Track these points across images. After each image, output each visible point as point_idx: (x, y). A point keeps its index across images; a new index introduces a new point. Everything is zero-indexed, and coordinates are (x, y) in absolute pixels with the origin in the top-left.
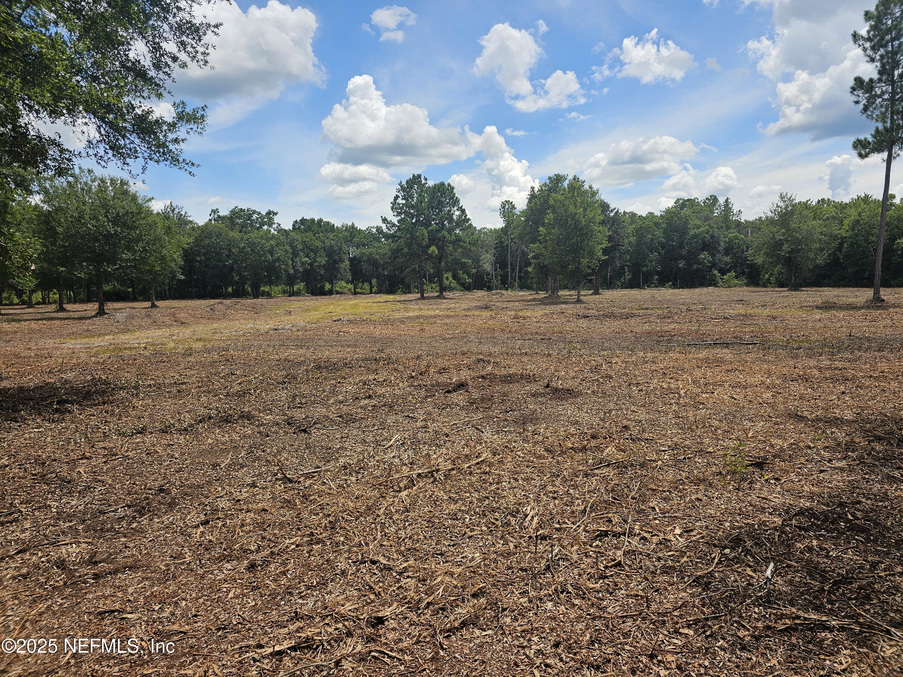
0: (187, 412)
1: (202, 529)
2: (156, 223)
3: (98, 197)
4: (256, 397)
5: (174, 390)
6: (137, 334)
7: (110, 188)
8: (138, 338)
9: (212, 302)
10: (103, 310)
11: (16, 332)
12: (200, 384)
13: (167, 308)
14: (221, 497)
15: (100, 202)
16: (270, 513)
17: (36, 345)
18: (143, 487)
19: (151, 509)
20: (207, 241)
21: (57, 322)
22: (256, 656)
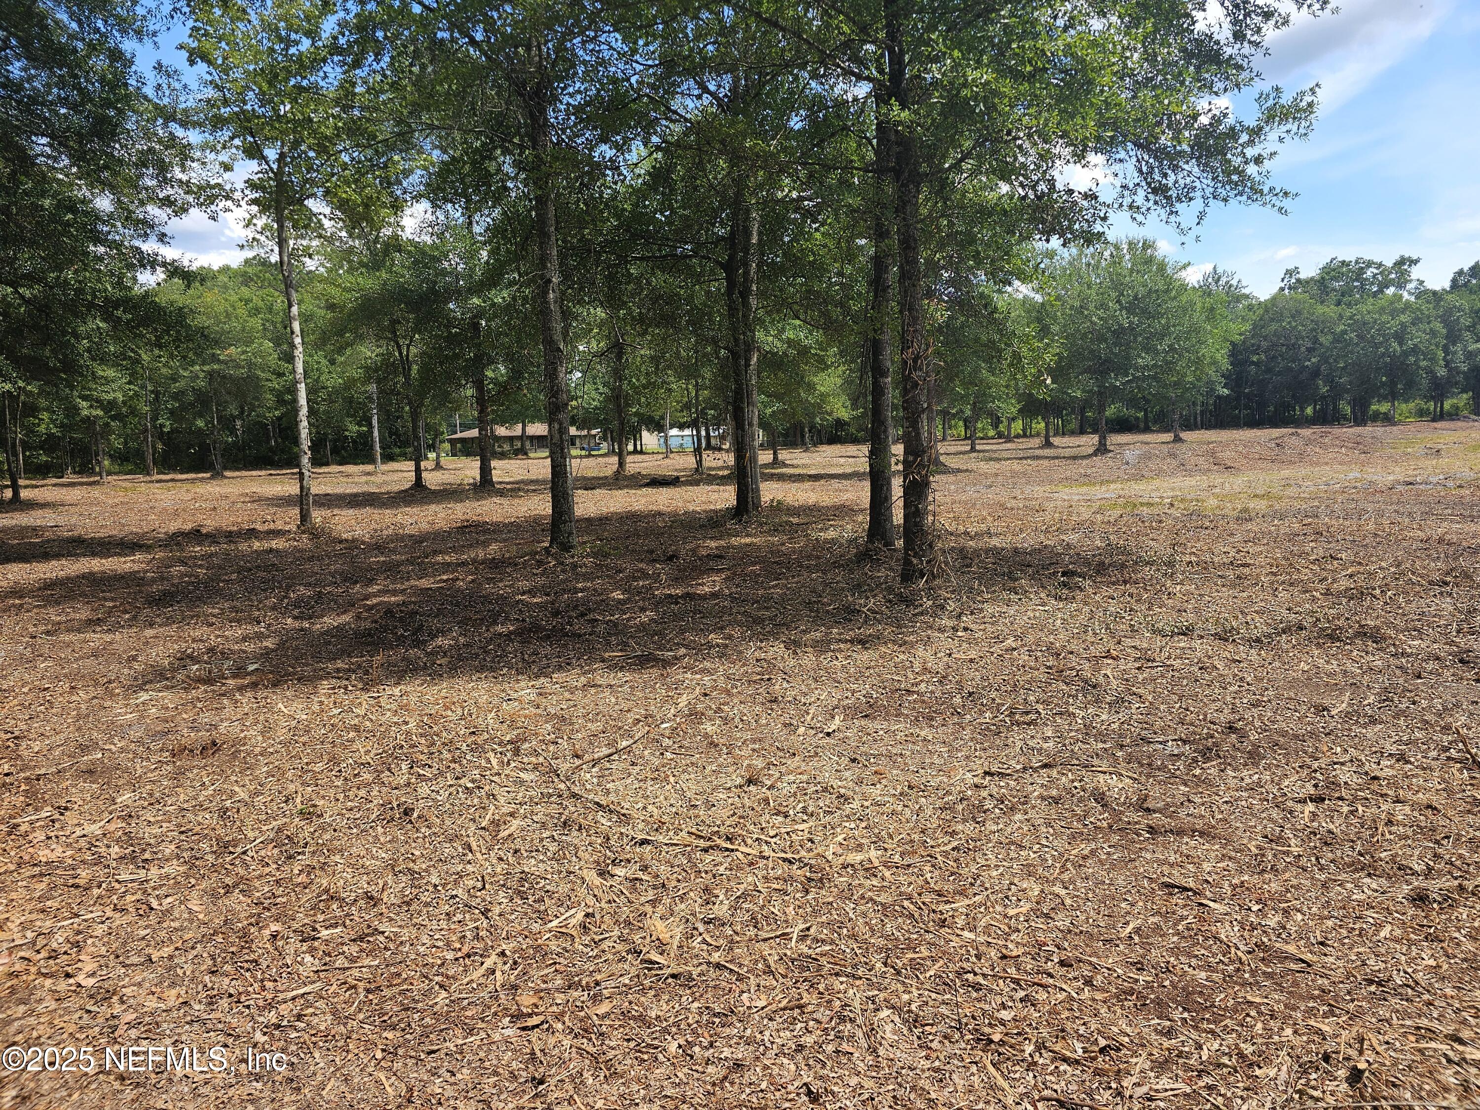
0: (1256, 612)
1: (1311, 807)
2: (1192, 304)
3: (1109, 272)
4: (1386, 603)
5: (1231, 574)
6: (1157, 483)
7: (1127, 257)
8: (1158, 489)
9: (1276, 432)
10: (1105, 445)
11: (997, 475)
12: (1274, 570)
13: (1200, 443)
14: (1342, 764)
15: (1112, 280)
16: (1444, 815)
17: (1022, 493)
18: (1201, 717)
19: (1221, 754)
20: (1274, 326)
21: (1046, 462)
22: (1451, 1054)
